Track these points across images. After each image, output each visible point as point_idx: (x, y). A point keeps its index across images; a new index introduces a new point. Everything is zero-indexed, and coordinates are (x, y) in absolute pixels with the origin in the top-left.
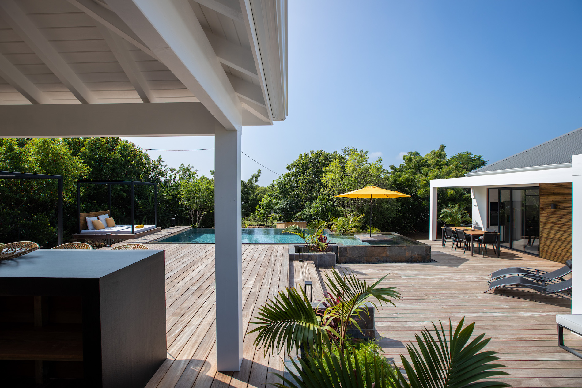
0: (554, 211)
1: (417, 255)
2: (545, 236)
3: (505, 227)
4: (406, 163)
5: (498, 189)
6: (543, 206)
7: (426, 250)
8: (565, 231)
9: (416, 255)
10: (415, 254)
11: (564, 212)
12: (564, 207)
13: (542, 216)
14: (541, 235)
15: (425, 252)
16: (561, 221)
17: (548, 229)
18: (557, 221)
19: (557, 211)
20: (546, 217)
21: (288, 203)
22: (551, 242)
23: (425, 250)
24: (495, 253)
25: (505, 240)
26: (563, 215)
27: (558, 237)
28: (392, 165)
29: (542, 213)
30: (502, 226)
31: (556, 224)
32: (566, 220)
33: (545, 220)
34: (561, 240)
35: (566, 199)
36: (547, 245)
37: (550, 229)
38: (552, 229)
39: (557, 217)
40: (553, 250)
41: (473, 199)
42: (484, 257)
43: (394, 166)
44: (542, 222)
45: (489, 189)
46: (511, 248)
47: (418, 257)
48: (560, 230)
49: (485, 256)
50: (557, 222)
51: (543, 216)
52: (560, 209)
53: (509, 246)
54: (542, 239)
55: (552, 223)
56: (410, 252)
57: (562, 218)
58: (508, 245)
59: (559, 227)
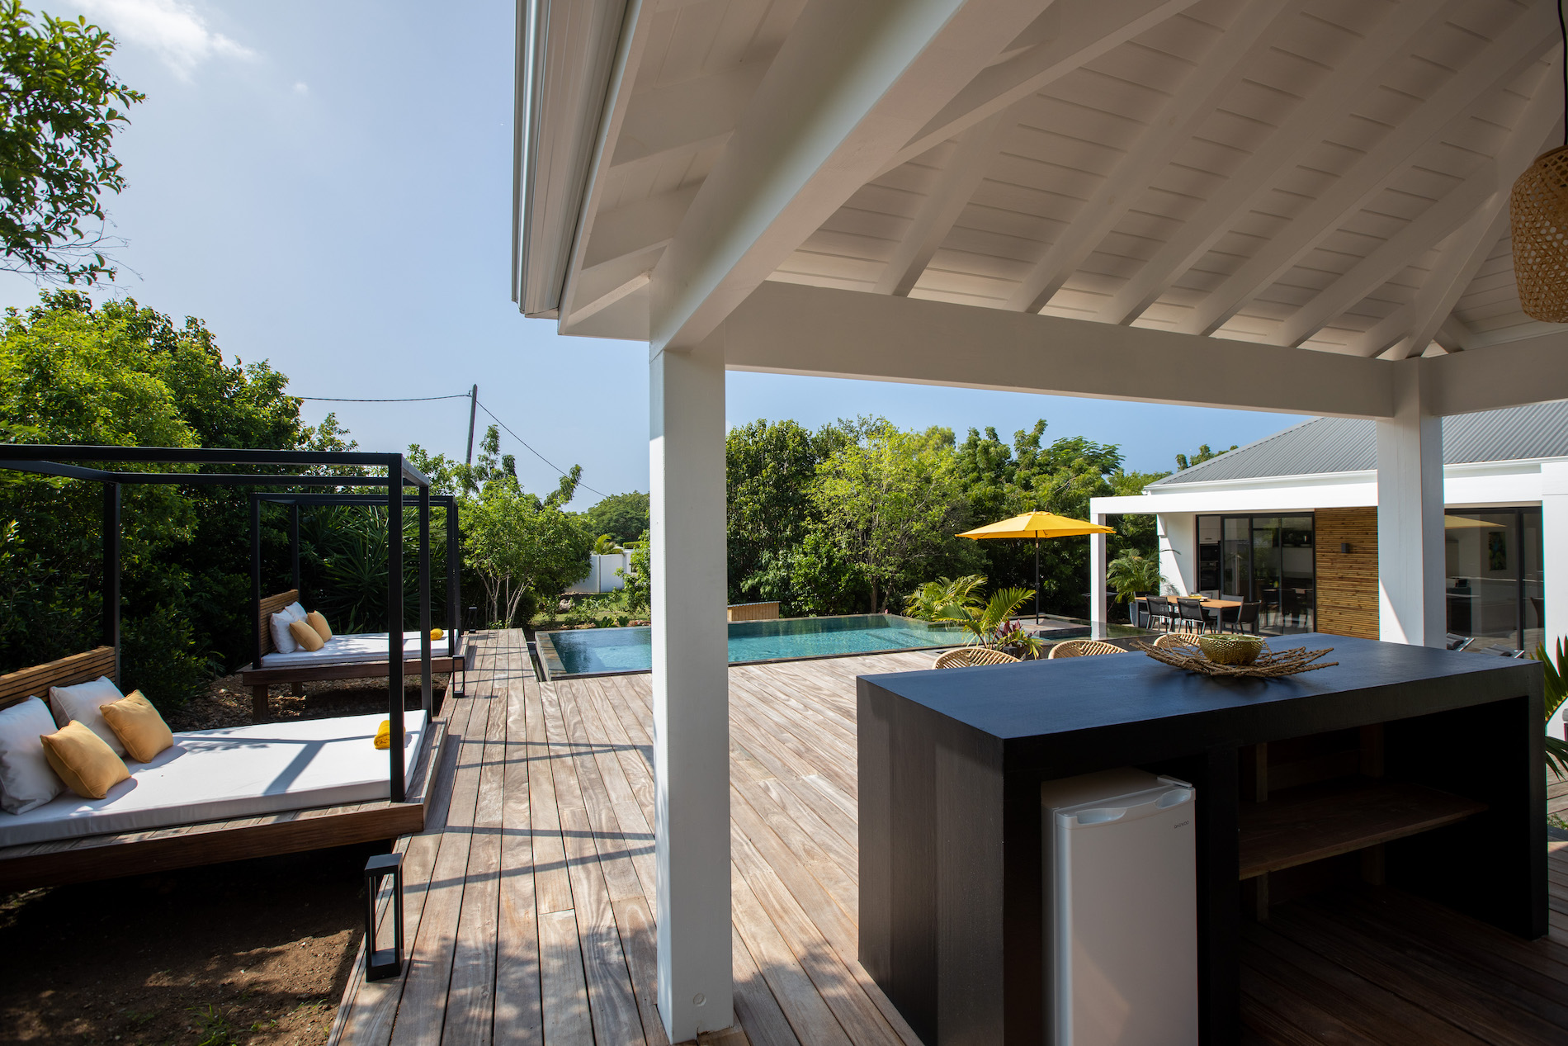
0: (1346, 556)
2: (1328, 603)
5: (1219, 517)
6: (1322, 548)
8: (1366, 592)
11: (1363, 557)
12: (1364, 548)
13: (1320, 567)
14: (1319, 602)
16: (1358, 575)
17: (1334, 590)
18: (1351, 574)
19: (1350, 556)
20: (1328, 568)
22: (1340, 614)
26: (1363, 563)
27: (1354, 603)
29: (1319, 561)
31: (1349, 579)
32: (1368, 572)
33: (1327, 574)
34: (1360, 608)
35: (1367, 534)
36: (1331, 621)
37: (1338, 590)
38: (1342, 590)
39: (1351, 567)
40: (1343, 629)
41: (1162, 537)
44: (1320, 578)
45: (1198, 518)
48: (1358, 591)
50: (1350, 576)
51: (1324, 567)
52: (1356, 553)
54: (1320, 610)
55: (1341, 578)
57: (1360, 569)
59: (1354, 586)
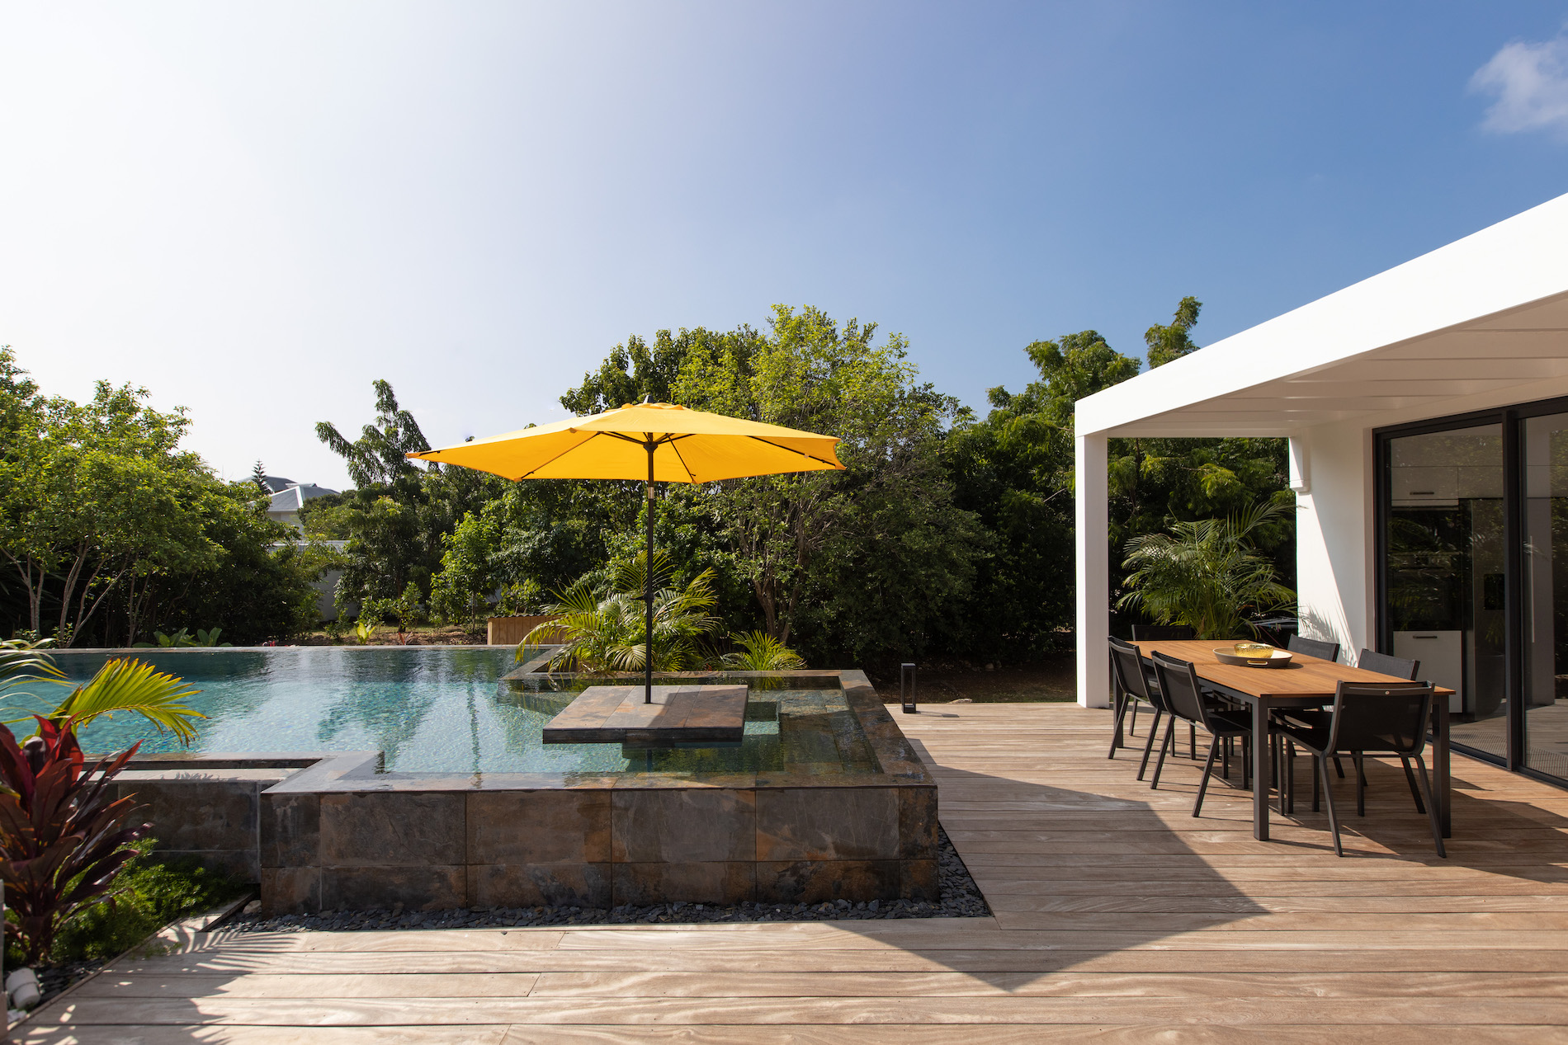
1: (837, 849)
3: (1471, 635)
4: (1048, 376)
7: (903, 813)
9: (831, 854)
10: (824, 849)
15: (895, 832)
21: (546, 538)
23: (892, 814)
24: (1421, 810)
25: (1472, 706)
28: (996, 386)
30: (1458, 633)
41: (1301, 493)
42: (1341, 852)
43: (1005, 390)
46: (1518, 762)
47: (848, 870)
49: (1347, 841)
53: (1502, 749)
56: (786, 830)
58: (1493, 734)
